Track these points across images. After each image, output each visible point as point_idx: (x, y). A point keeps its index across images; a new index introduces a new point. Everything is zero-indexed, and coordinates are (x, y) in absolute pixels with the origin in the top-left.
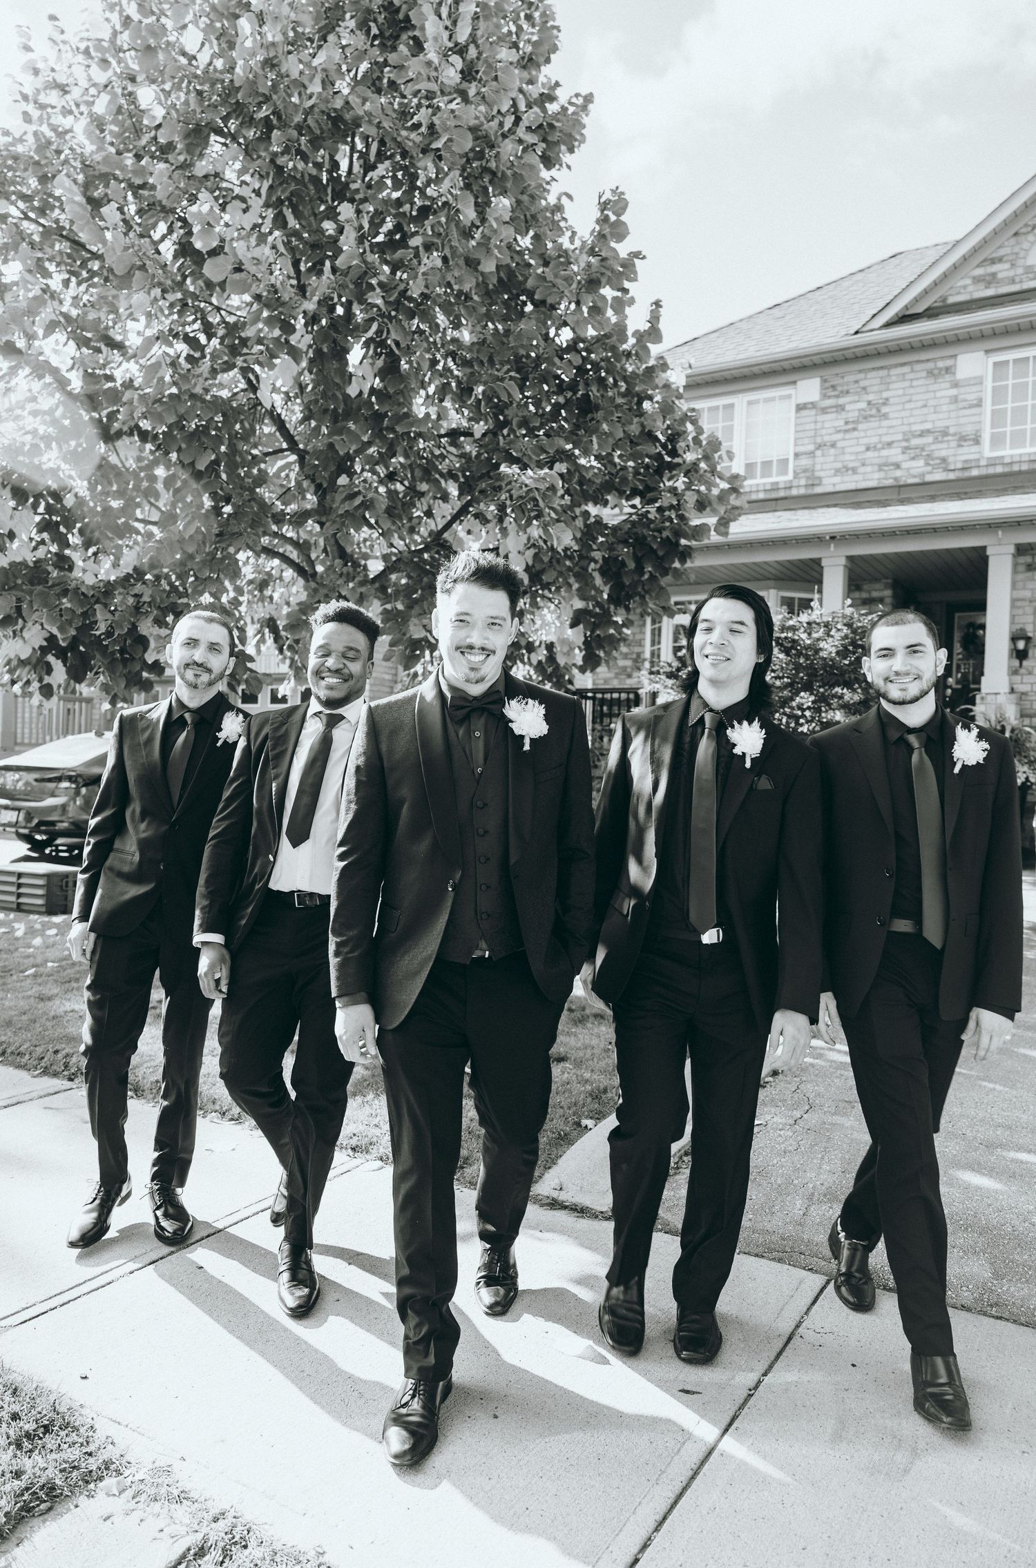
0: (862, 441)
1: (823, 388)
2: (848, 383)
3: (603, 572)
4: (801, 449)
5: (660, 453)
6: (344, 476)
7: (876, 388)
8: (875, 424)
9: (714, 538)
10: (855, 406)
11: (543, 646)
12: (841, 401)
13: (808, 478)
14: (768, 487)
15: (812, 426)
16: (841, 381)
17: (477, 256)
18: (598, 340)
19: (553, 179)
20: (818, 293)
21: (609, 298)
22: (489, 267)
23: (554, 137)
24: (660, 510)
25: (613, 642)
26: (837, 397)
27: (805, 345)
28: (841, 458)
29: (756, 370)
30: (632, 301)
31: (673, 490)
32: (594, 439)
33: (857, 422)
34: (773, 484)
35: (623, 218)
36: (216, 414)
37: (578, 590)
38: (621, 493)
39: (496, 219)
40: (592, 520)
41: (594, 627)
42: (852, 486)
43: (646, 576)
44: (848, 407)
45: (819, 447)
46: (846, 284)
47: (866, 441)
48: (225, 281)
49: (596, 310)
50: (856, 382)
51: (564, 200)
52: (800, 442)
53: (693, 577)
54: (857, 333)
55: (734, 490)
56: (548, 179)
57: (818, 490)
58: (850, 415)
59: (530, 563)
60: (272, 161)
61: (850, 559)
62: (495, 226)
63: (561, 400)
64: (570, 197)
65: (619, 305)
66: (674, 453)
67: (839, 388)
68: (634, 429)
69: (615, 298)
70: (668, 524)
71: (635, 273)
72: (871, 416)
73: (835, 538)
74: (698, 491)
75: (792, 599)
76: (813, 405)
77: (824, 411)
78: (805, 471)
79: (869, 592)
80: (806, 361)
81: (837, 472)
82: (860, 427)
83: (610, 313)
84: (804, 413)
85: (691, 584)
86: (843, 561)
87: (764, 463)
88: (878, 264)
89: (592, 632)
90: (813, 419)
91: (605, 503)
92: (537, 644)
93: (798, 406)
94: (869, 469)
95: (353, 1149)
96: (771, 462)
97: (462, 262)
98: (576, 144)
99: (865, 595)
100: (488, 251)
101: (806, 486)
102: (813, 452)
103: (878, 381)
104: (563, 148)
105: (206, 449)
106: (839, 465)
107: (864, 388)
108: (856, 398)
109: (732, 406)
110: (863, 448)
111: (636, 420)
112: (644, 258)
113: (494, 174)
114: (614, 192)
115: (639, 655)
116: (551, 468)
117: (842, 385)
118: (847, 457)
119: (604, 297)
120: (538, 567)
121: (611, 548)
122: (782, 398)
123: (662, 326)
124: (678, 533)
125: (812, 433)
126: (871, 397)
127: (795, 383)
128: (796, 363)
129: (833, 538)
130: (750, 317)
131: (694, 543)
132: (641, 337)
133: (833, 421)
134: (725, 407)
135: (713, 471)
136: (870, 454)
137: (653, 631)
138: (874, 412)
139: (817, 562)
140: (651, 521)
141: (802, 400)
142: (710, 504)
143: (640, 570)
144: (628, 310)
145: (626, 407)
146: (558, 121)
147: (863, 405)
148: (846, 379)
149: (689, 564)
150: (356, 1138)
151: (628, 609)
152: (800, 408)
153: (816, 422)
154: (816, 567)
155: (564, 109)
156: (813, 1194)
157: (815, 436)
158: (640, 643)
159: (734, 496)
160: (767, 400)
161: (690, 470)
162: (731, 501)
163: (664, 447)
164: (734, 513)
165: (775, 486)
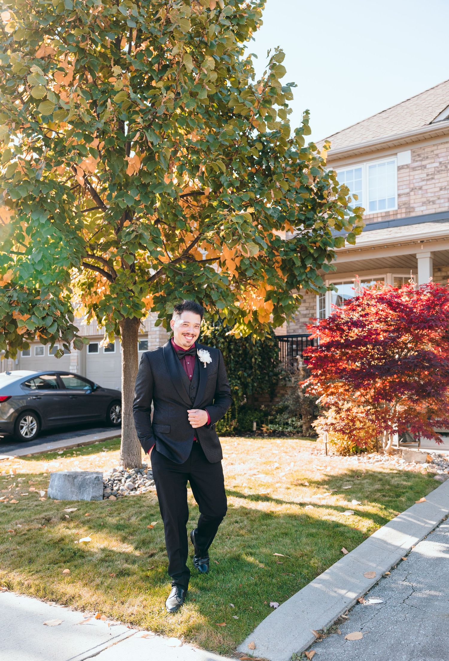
0: (437, 185)
1: (413, 156)
2: (427, 153)
3: (283, 268)
4: (401, 192)
5: (314, 198)
6: (127, 221)
7: (443, 154)
8: (445, 175)
9: (347, 245)
10: (432, 166)
11: (251, 312)
12: (424, 163)
13: (406, 208)
14: (384, 215)
15: (408, 178)
16: (423, 151)
17: (197, 90)
18: (274, 135)
19: (245, 47)
20: (408, 103)
21: (277, 110)
22: (203, 96)
23: (243, 22)
24: (314, 230)
25: (291, 309)
26: (421, 160)
27: (401, 132)
28: (426, 195)
29: (373, 148)
30: (290, 111)
31: (322, 219)
32: (272, 192)
33: (434, 174)
34: (386, 212)
35: (282, 64)
36: (51, 190)
37: (268, 279)
38: (292, 222)
39: (207, 69)
40: (274, 238)
41: (279, 301)
42: (433, 211)
43: (308, 270)
44: (428, 166)
45: (412, 190)
46: (424, 96)
47: (440, 185)
48: (52, 115)
49: (270, 118)
50: (432, 151)
51: (253, 58)
52: (401, 188)
53: (335, 269)
54: (431, 123)
55: (358, 217)
56: (242, 47)
57: (413, 214)
58: (430, 170)
59: (238, 265)
60: (77, 46)
61: (433, 253)
62: (206, 72)
63: (254, 171)
64: (255, 56)
65: (283, 114)
66: (321, 197)
67: (422, 156)
68: (296, 183)
69: (280, 110)
70: (319, 238)
71: (292, 95)
72: (442, 170)
73: (424, 242)
74: (337, 218)
75: (401, 278)
76: (407, 166)
77: (414, 169)
78: (404, 204)
79: (446, 272)
80: (402, 141)
81: (424, 203)
82: (436, 177)
83: (278, 119)
84: (402, 171)
85: (334, 273)
86: (429, 255)
87: (380, 201)
88: (442, 84)
89: (278, 303)
90: (407, 174)
91: (283, 229)
92: (248, 311)
93: (398, 167)
94: (442, 201)
95: (131, 623)
96: (385, 200)
97: (188, 95)
98: (258, 25)
99: (444, 274)
100: (203, 87)
101: (406, 212)
102: (408, 193)
103: (445, 150)
104: (250, 29)
105: (45, 210)
106: (425, 200)
107: (437, 155)
108: (433, 161)
109: (360, 169)
110: (438, 189)
111: (297, 179)
112: (296, 86)
113: (206, 44)
114: (276, 49)
115: (313, 315)
116: (245, 210)
117: (423, 154)
118: (429, 195)
119: (274, 110)
120: (243, 268)
121: (286, 253)
122: (389, 163)
123: (310, 124)
124: (326, 244)
125: (408, 182)
126: (441, 160)
127: (396, 154)
128: (396, 143)
129: (422, 242)
130: (369, 119)
131: (335, 249)
132: (299, 132)
133: (420, 175)
134: (356, 170)
135: (345, 207)
136: (442, 192)
137: (320, 300)
138: (443, 168)
139: (414, 256)
140: (310, 237)
141: (401, 164)
142: (344, 225)
143: (304, 266)
144: (288, 117)
145: (292, 172)
146: (245, 13)
147: (437, 164)
148: (426, 150)
149: (333, 262)
150: (133, 616)
151: (298, 289)
152: (400, 168)
153: (409, 176)
154: (413, 258)
155: (249, 6)
156: (413, 651)
157: (410, 184)
158: (313, 308)
159: (358, 220)
160: (380, 165)
161: (332, 206)
162: (356, 223)
163: (316, 194)
164: (358, 230)
165: (387, 214)
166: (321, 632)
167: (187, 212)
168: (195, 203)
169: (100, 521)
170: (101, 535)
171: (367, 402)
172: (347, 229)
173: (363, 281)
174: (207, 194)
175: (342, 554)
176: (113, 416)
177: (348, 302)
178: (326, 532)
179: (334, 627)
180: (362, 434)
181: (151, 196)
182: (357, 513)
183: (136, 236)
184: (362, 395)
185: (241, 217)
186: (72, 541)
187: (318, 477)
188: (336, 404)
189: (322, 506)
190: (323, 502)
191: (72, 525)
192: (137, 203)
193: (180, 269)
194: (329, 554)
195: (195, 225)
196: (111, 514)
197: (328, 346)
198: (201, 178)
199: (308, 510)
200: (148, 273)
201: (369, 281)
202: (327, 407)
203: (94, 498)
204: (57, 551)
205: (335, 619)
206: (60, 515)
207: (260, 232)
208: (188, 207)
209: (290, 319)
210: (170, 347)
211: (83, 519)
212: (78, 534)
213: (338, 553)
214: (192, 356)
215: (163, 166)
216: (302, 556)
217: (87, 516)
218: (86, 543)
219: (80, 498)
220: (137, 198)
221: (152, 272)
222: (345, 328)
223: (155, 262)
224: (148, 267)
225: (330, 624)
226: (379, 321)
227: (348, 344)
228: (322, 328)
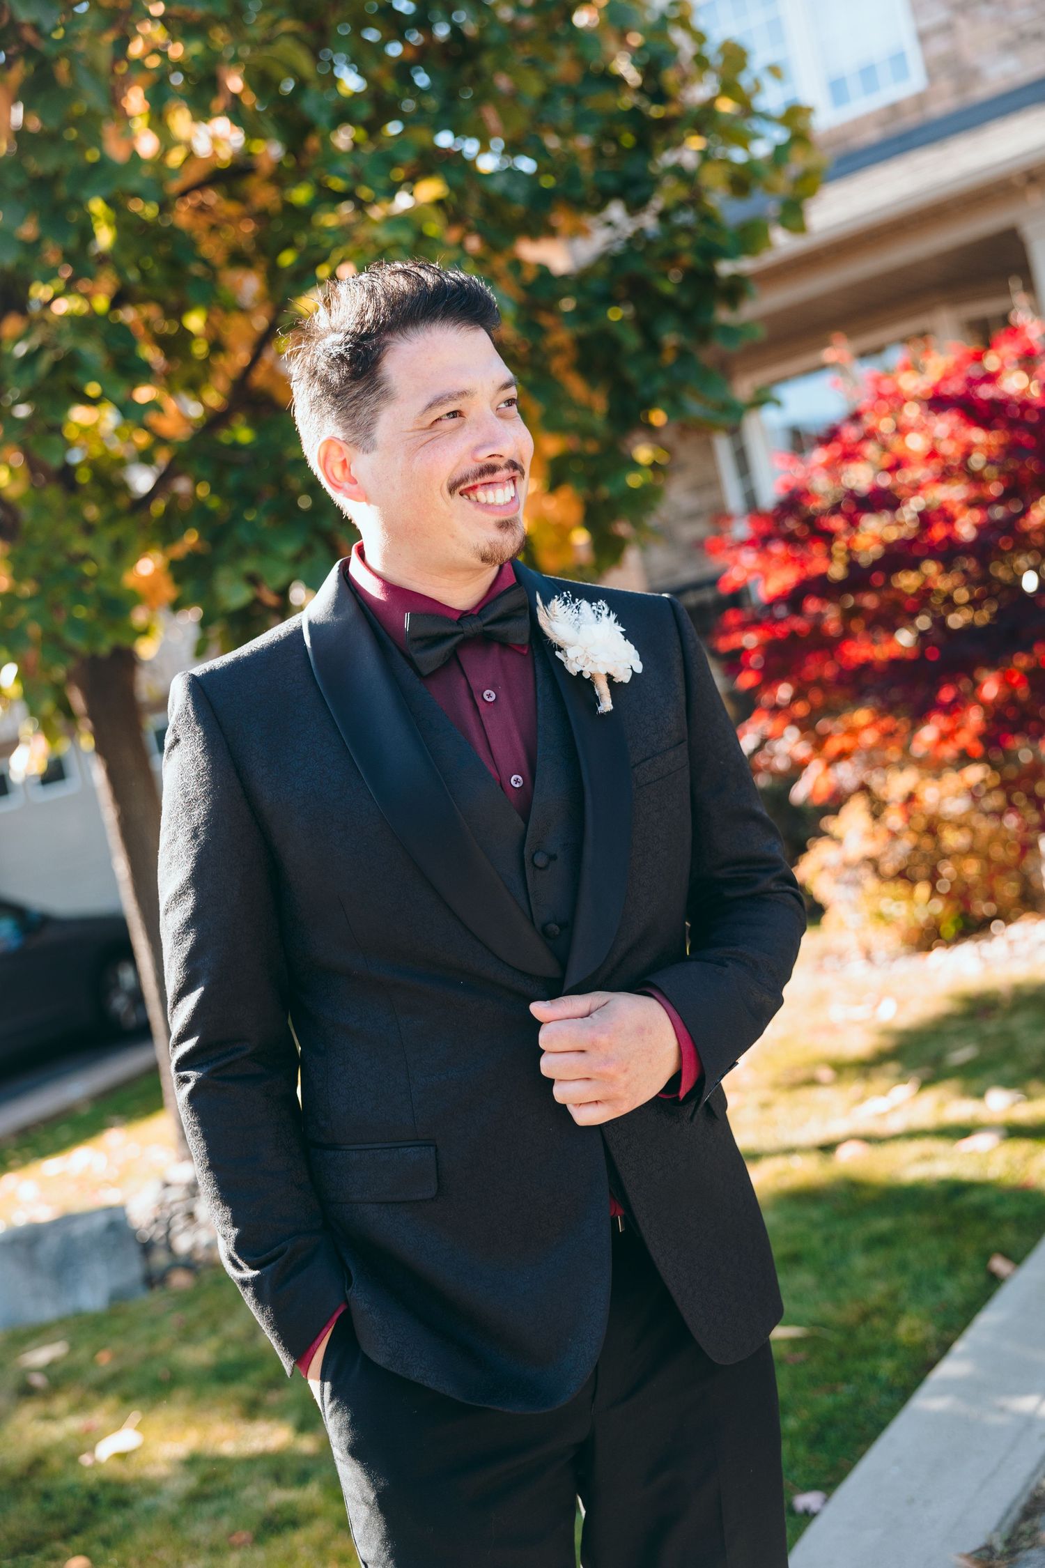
3: (583, 368)
4: (926, 23)
9: (783, 242)
13: (955, 75)
14: (883, 117)
24: (663, 216)
25: (642, 501)
31: (678, 171)
38: (580, 205)
41: (593, 480)
43: (670, 355)
52: (921, 10)
53: (761, 333)
55: (800, 137)
57: (980, 92)
66: (659, 95)
70: (686, 240)
78: (948, 63)
81: (1009, 47)
87: (860, 72)
89: (595, 491)
96: (876, 64)
101: (957, 90)
102: (949, 25)
106: (1009, 34)
115: (719, 505)
121: (581, 314)
124: (711, 253)
131: (746, 265)
135: (748, 111)
139: (1012, 235)
140: (654, 244)
142: (759, 179)
143: (653, 345)
149: (747, 310)
158: (718, 483)
159: (802, 149)
161: (704, 119)
162: (798, 162)
163: (640, 90)
164: (808, 184)
165: (894, 110)
166: (986, 1553)
167: (211, 248)
168: (231, 209)
169: (158, 1370)
170: (171, 1412)
171: (965, 759)
172: (769, 189)
173: (863, 355)
174: (265, 166)
175: (995, 1281)
176: (120, 1003)
177: (831, 436)
178: (926, 1221)
179: (1025, 1527)
180: (972, 868)
181: (75, 216)
182: (1015, 1132)
183: (56, 367)
184: (945, 737)
185: (404, 220)
186: (73, 1459)
187: (859, 1044)
188: (864, 788)
189: (895, 1137)
190: (896, 1124)
191: (61, 1403)
192: (32, 248)
193: (236, 446)
194: (953, 1290)
195: (250, 285)
196: (187, 1336)
197: (794, 599)
198: (236, 112)
199: (851, 1158)
200: (124, 487)
201: (878, 351)
202: (835, 803)
203: (118, 1298)
204: (29, 1506)
205: (1024, 1500)
206: (11, 1381)
207: (480, 262)
208: (214, 228)
209: (647, 536)
210: (350, 609)
211: (93, 1376)
212: (88, 1431)
213: (981, 1278)
214: (505, 645)
215: (91, 98)
216: (865, 1317)
217: (105, 1361)
218: (122, 1456)
219: (67, 1305)
220: (28, 230)
221: (142, 480)
222: (837, 523)
223: (142, 439)
224: (121, 463)
225: (1009, 1521)
226: (945, 476)
227: (859, 577)
228: (760, 542)
